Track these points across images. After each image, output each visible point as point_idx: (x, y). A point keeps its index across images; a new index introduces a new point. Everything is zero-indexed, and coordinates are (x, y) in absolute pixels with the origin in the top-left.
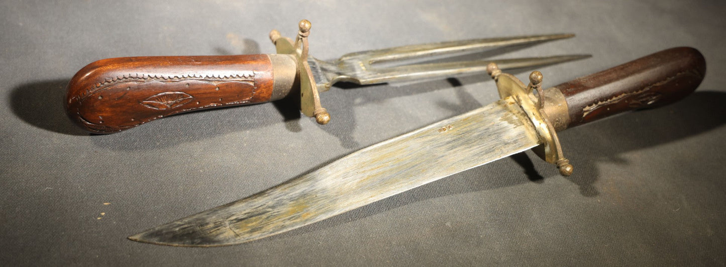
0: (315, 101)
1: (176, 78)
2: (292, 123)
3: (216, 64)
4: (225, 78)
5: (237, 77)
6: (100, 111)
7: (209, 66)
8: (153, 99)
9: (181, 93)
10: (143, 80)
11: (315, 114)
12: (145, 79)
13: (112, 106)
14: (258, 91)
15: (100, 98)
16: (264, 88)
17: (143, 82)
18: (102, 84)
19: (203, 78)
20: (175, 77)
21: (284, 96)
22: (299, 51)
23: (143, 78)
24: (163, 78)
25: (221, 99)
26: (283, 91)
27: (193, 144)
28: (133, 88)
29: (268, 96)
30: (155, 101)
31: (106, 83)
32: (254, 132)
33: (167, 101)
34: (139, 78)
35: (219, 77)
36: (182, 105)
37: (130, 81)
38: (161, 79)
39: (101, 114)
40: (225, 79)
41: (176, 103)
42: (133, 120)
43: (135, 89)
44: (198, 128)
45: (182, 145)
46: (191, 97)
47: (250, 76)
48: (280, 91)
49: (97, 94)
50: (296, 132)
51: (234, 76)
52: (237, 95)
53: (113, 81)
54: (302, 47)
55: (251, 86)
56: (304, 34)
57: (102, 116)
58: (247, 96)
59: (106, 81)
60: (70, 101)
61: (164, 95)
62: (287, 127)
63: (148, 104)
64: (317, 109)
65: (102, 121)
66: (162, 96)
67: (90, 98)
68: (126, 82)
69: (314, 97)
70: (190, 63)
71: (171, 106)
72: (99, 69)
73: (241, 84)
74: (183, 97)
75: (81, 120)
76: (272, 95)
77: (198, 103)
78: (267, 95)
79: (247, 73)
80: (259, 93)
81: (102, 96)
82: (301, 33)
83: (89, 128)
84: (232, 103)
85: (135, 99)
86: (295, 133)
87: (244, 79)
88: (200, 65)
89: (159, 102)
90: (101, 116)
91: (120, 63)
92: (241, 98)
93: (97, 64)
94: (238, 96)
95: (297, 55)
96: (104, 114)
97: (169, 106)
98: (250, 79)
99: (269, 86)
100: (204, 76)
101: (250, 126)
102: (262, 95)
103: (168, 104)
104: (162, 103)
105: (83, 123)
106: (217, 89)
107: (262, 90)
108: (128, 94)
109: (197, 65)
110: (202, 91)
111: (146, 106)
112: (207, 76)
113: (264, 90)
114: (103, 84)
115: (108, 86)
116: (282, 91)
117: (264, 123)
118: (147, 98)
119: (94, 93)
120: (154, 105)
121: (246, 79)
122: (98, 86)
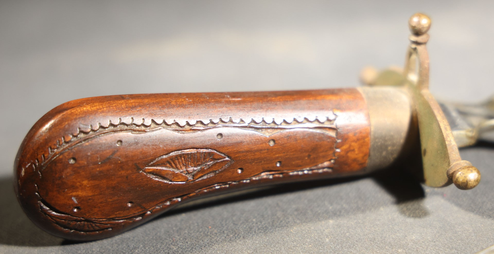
0: (449, 151)
1: (199, 125)
2: (411, 205)
3: (268, 101)
4: (284, 124)
5: (305, 121)
6: (74, 188)
7: (255, 104)
8: (162, 163)
9: (210, 150)
10: (143, 128)
11: (451, 172)
12: (146, 126)
13: (93, 177)
14: (345, 147)
15: (72, 161)
16: (354, 141)
17: (145, 131)
18: (74, 136)
19: (246, 125)
20: (197, 122)
21: (391, 158)
22: (413, 77)
23: (143, 125)
24: (177, 124)
25: (280, 162)
26: (389, 148)
27: (235, 244)
28: (126, 142)
29: (363, 157)
30: (166, 167)
31: (82, 135)
32: (343, 221)
33: (186, 166)
34: (137, 126)
35: (274, 122)
36: (212, 175)
37: (121, 130)
38: (175, 127)
39: (74, 194)
40: (284, 126)
41: (202, 171)
42: (129, 205)
43: (130, 145)
44: (243, 223)
45: (216, 247)
46: (227, 159)
47: (328, 120)
48: (383, 147)
49: (66, 154)
50: (420, 217)
51: (300, 120)
52: (307, 154)
53: (92, 130)
54: (417, 71)
55: (330, 137)
56: (419, 39)
57: (77, 197)
58: (325, 158)
59: (81, 132)
60: (23, 174)
61: (180, 156)
62: (403, 212)
63: (153, 173)
64: (453, 164)
65: (78, 208)
66: (177, 157)
67: (54, 163)
68: (115, 131)
69: (447, 143)
70: (223, 100)
71: (194, 176)
72: (69, 111)
73: (312, 133)
74: (214, 159)
75: (41, 207)
76: (369, 156)
77: (240, 171)
78: (361, 155)
79: (322, 116)
80: (347, 151)
81: (74, 159)
82: (414, 38)
83: (57, 223)
84: (300, 173)
85: (130, 164)
86: (417, 220)
87: (317, 125)
88: (239, 102)
89: (171, 169)
90: (75, 196)
91: (103, 102)
92: (314, 161)
93: (66, 106)
94: (309, 156)
95: (410, 84)
96: (80, 193)
97: (190, 178)
98: (327, 125)
99: (364, 138)
100: (247, 121)
101: (336, 214)
102: (352, 155)
103: (188, 173)
104: (177, 171)
105: (45, 212)
106: (272, 144)
107: (350, 146)
108: (118, 153)
109: (234, 103)
110: (245, 148)
111: (152, 176)
112: (253, 121)
113: (355, 145)
114: (76, 136)
115: (85, 140)
116: (387, 147)
117: (358, 209)
118: (152, 160)
119: (61, 153)
120: (163, 173)
121: (321, 125)
122: (67, 140)
